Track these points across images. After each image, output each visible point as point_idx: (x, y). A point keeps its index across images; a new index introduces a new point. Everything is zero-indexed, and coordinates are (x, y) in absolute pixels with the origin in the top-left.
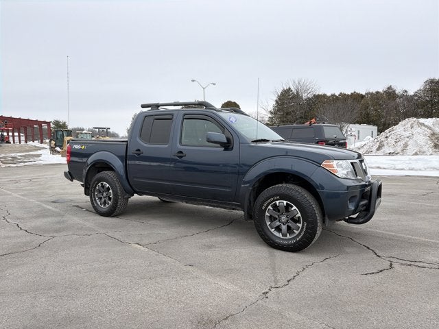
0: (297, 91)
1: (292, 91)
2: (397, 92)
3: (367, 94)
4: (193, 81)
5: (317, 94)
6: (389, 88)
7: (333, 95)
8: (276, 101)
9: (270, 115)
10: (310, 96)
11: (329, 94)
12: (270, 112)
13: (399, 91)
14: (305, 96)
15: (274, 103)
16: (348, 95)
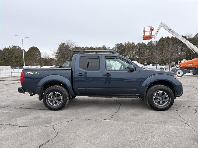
0: (68, 45)
1: (65, 44)
2: (106, 48)
3: (96, 48)
4: (16, 35)
5: (76, 46)
6: (104, 46)
7: (83, 48)
8: (59, 49)
9: (56, 55)
10: (74, 47)
11: (81, 47)
12: (56, 53)
13: (107, 47)
14: (72, 47)
15: (58, 49)
16: (89, 48)
